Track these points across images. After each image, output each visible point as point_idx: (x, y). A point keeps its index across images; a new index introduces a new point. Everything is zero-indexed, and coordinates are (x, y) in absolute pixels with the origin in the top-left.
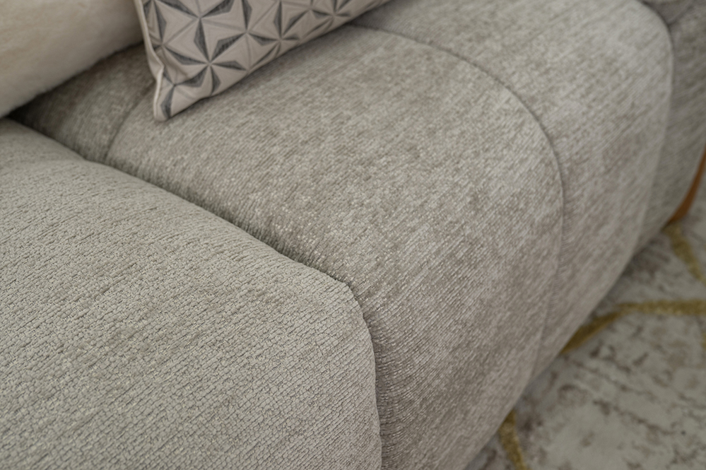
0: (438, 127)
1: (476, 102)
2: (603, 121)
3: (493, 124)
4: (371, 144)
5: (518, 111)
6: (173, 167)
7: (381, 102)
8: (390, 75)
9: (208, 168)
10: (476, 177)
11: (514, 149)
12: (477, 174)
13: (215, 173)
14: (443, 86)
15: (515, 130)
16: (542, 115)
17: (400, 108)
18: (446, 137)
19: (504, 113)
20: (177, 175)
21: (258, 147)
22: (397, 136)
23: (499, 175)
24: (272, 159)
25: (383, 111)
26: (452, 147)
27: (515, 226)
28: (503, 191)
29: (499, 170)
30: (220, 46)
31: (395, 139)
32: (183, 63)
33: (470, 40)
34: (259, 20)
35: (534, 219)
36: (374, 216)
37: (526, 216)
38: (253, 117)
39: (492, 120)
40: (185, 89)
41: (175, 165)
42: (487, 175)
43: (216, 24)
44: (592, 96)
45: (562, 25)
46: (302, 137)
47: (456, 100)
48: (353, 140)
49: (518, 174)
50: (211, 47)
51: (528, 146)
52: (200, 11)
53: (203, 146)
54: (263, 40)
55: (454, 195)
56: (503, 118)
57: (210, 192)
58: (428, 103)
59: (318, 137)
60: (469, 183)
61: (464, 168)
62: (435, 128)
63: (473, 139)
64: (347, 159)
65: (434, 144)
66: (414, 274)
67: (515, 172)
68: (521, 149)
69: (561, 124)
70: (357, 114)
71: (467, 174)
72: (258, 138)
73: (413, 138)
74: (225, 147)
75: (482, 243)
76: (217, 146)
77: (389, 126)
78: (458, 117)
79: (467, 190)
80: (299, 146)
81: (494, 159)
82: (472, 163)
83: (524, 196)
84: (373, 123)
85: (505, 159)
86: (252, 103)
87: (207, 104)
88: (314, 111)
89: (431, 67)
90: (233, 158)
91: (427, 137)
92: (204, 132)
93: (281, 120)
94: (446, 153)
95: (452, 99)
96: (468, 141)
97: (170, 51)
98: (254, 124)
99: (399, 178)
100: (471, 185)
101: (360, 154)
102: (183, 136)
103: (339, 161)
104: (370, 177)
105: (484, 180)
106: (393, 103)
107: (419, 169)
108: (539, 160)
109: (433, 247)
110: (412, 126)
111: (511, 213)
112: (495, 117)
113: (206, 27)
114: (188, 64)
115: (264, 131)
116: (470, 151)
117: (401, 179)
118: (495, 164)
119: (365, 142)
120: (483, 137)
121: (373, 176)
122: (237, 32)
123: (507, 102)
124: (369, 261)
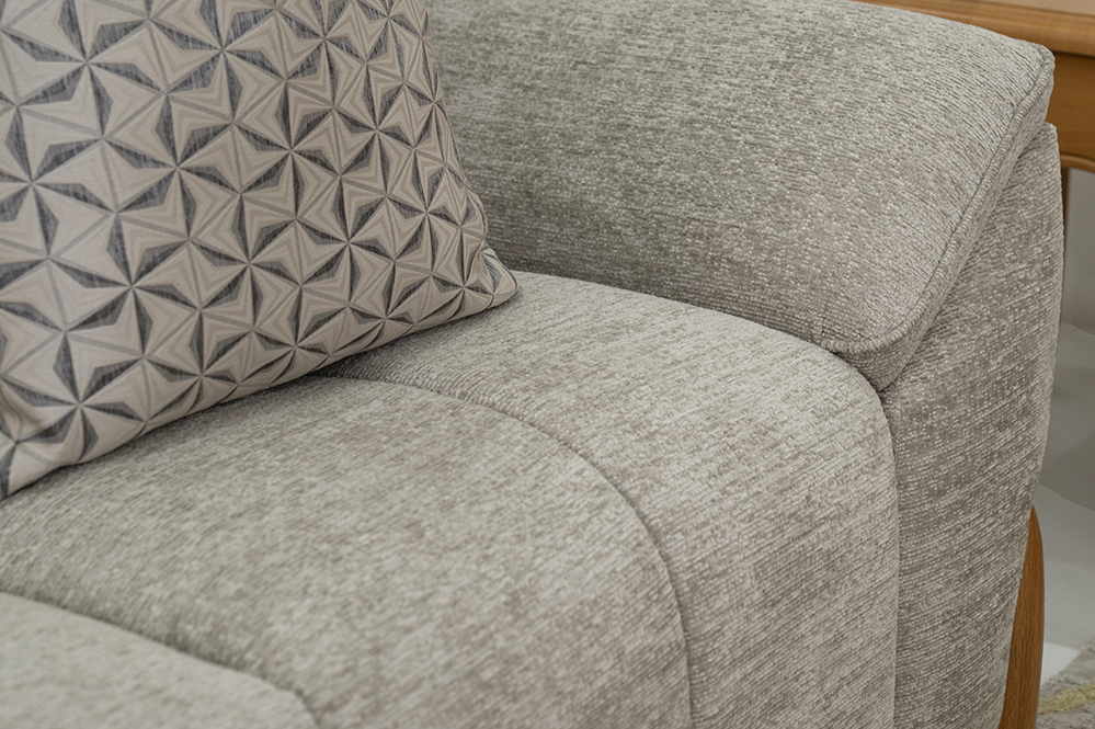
0: (459, 500)
1: (525, 470)
2: (751, 516)
3: (552, 502)
4: (346, 517)
5: (596, 487)
6: (10, 566)
7: (369, 467)
8: (387, 434)
9: (72, 560)
10: (516, 569)
11: (586, 538)
12: (519, 566)
13: (84, 566)
14: (473, 449)
15: (590, 512)
16: (639, 496)
17: (399, 473)
18: (470, 514)
19: (572, 487)
20: (17, 576)
21: (158, 525)
22: (390, 508)
23: (558, 571)
24: (182, 537)
25: (371, 478)
26: (480, 527)
27: (586, 649)
28: (562, 594)
29: (557, 564)
30: (99, 377)
31: (386, 512)
32: (34, 404)
33: (525, 390)
34: (165, 340)
35: (624, 647)
36: (344, 607)
37: (607, 639)
38: (152, 487)
39: (549, 497)
40: (37, 448)
41: (13, 563)
42: (536, 568)
43: (92, 342)
44: (728, 477)
45: (684, 375)
46: (233, 510)
47: (492, 467)
48: (318, 512)
49: (591, 574)
50: (83, 380)
51: (612, 536)
52: (65, 323)
53: (65, 530)
54: (172, 372)
55: (478, 591)
56: (569, 494)
57: (75, 594)
58: (446, 469)
59: (261, 507)
60: (505, 576)
61: (497, 556)
62: (454, 502)
63: (516, 519)
64: (304, 535)
65: (449, 521)
66: (407, 691)
67: (586, 571)
68: (599, 539)
69: (673, 512)
70: (327, 481)
71: (503, 563)
72: (160, 513)
73: (415, 512)
74: (103, 528)
75: (526, 663)
76: (91, 528)
77: (379, 496)
78: (494, 489)
79: (501, 585)
80: (228, 520)
81: (551, 548)
82: (511, 550)
83: (603, 608)
84: (352, 492)
85: (570, 550)
86: (153, 470)
87: (72, 475)
88: (256, 478)
89: (457, 424)
90: (117, 541)
91: (438, 512)
92: (67, 511)
93: (199, 490)
94: (469, 533)
95: (486, 466)
96: (506, 521)
97: (11, 384)
98: (153, 497)
99: (387, 562)
100: (508, 579)
101: (327, 529)
102: (30, 519)
103: (291, 537)
104: (340, 559)
105: (532, 574)
106: (387, 467)
107: (422, 552)
108: (631, 559)
109: (440, 657)
110: (416, 496)
111: (579, 628)
112: (555, 492)
113: (74, 347)
114: (43, 405)
115: (170, 503)
116: (508, 534)
117: (391, 563)
118: (551, 555)
119: (336, 515)
120: (534, 518)
121: (346, 558)
122: (128, 357)
123: (579, 474)
124: (333, 664)
